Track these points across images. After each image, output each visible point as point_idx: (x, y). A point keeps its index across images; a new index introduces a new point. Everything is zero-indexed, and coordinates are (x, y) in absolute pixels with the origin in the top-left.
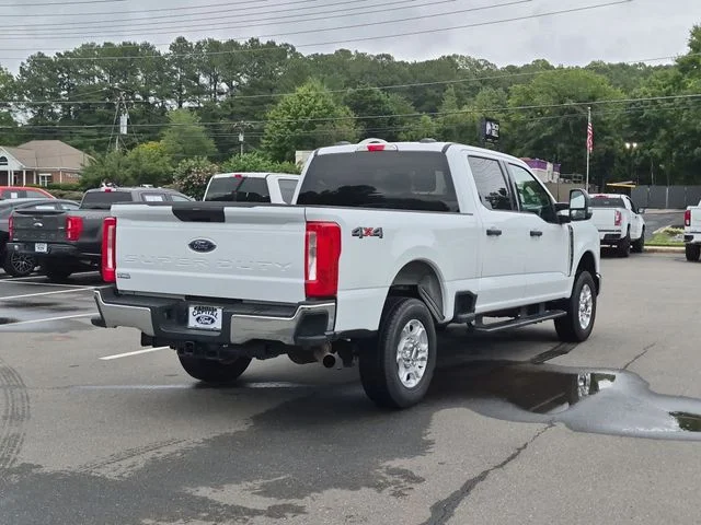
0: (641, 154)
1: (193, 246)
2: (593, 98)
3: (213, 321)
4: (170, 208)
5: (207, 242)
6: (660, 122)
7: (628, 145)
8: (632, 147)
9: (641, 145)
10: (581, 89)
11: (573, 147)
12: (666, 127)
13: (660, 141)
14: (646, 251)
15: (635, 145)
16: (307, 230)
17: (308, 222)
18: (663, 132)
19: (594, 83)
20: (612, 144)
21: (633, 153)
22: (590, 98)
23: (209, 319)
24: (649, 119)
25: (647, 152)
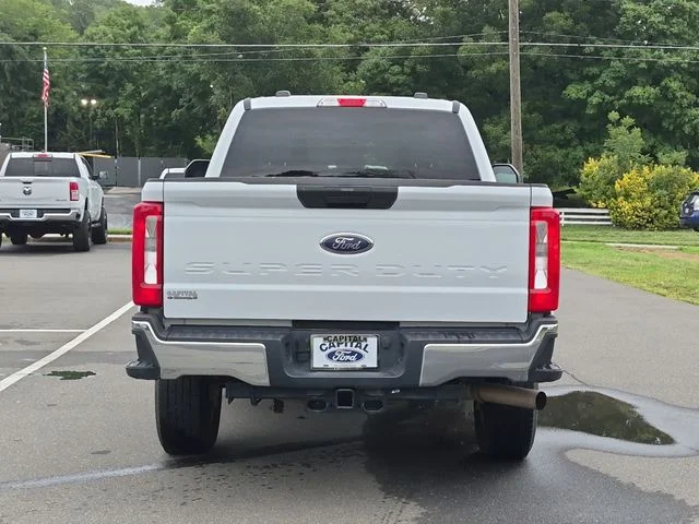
0: (103, 115)
1: (329, 245)
2: (35, 35)
3: (360, 357)
4: (295, 187)
5: (357, 239)
6: (124, 75)
7: (84, 102)
8: (89, 104)
9: (103, 102)
10: (19, 21)
11: (11, 100)
12: (133, 81)
13: (126, 98)
14: (111, 240)
15: (94, 102)
16: (531, 219)
17: (531, 208)
18: (130, 87)
19: (35, 15)
20: (63, 98)
21: (92, 113)
22: (31, 34)
23: (353, 353)
24: (113, 69)
25: (110, 112)
